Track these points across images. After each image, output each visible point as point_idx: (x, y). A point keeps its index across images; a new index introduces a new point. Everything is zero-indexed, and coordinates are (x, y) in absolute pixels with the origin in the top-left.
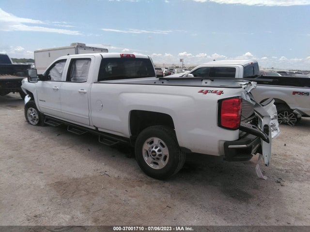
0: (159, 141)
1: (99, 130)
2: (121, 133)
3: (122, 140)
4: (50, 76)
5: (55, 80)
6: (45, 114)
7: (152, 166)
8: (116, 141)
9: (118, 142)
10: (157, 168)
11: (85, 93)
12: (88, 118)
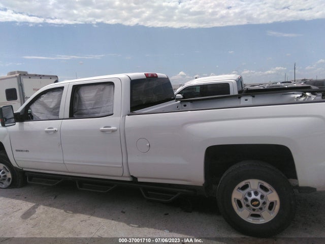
0: (259, 183)
1: (139, 180)
2: (187, 181)
3: (185, 190)
4: (31, 114)
5: (41, 118)
6: (24, 169)
7: (251, 220)
8: (175, 193)
9: (179, 194)
10: (261, 221)
11: (113, 131)
12: (120, 166)
